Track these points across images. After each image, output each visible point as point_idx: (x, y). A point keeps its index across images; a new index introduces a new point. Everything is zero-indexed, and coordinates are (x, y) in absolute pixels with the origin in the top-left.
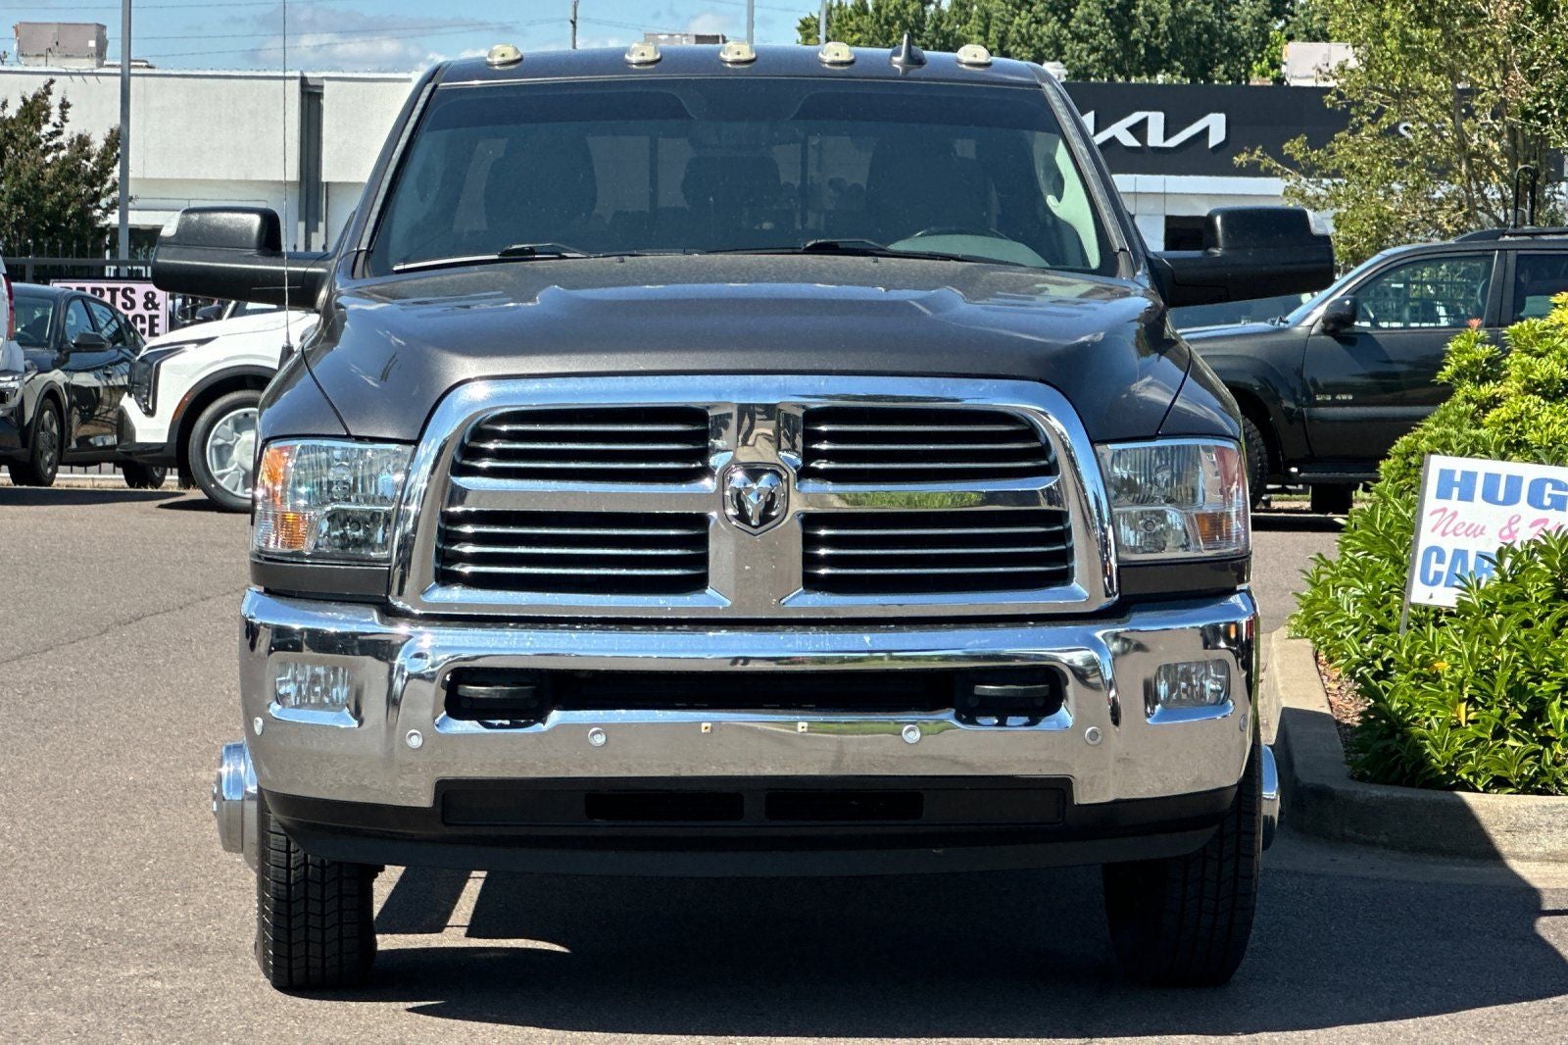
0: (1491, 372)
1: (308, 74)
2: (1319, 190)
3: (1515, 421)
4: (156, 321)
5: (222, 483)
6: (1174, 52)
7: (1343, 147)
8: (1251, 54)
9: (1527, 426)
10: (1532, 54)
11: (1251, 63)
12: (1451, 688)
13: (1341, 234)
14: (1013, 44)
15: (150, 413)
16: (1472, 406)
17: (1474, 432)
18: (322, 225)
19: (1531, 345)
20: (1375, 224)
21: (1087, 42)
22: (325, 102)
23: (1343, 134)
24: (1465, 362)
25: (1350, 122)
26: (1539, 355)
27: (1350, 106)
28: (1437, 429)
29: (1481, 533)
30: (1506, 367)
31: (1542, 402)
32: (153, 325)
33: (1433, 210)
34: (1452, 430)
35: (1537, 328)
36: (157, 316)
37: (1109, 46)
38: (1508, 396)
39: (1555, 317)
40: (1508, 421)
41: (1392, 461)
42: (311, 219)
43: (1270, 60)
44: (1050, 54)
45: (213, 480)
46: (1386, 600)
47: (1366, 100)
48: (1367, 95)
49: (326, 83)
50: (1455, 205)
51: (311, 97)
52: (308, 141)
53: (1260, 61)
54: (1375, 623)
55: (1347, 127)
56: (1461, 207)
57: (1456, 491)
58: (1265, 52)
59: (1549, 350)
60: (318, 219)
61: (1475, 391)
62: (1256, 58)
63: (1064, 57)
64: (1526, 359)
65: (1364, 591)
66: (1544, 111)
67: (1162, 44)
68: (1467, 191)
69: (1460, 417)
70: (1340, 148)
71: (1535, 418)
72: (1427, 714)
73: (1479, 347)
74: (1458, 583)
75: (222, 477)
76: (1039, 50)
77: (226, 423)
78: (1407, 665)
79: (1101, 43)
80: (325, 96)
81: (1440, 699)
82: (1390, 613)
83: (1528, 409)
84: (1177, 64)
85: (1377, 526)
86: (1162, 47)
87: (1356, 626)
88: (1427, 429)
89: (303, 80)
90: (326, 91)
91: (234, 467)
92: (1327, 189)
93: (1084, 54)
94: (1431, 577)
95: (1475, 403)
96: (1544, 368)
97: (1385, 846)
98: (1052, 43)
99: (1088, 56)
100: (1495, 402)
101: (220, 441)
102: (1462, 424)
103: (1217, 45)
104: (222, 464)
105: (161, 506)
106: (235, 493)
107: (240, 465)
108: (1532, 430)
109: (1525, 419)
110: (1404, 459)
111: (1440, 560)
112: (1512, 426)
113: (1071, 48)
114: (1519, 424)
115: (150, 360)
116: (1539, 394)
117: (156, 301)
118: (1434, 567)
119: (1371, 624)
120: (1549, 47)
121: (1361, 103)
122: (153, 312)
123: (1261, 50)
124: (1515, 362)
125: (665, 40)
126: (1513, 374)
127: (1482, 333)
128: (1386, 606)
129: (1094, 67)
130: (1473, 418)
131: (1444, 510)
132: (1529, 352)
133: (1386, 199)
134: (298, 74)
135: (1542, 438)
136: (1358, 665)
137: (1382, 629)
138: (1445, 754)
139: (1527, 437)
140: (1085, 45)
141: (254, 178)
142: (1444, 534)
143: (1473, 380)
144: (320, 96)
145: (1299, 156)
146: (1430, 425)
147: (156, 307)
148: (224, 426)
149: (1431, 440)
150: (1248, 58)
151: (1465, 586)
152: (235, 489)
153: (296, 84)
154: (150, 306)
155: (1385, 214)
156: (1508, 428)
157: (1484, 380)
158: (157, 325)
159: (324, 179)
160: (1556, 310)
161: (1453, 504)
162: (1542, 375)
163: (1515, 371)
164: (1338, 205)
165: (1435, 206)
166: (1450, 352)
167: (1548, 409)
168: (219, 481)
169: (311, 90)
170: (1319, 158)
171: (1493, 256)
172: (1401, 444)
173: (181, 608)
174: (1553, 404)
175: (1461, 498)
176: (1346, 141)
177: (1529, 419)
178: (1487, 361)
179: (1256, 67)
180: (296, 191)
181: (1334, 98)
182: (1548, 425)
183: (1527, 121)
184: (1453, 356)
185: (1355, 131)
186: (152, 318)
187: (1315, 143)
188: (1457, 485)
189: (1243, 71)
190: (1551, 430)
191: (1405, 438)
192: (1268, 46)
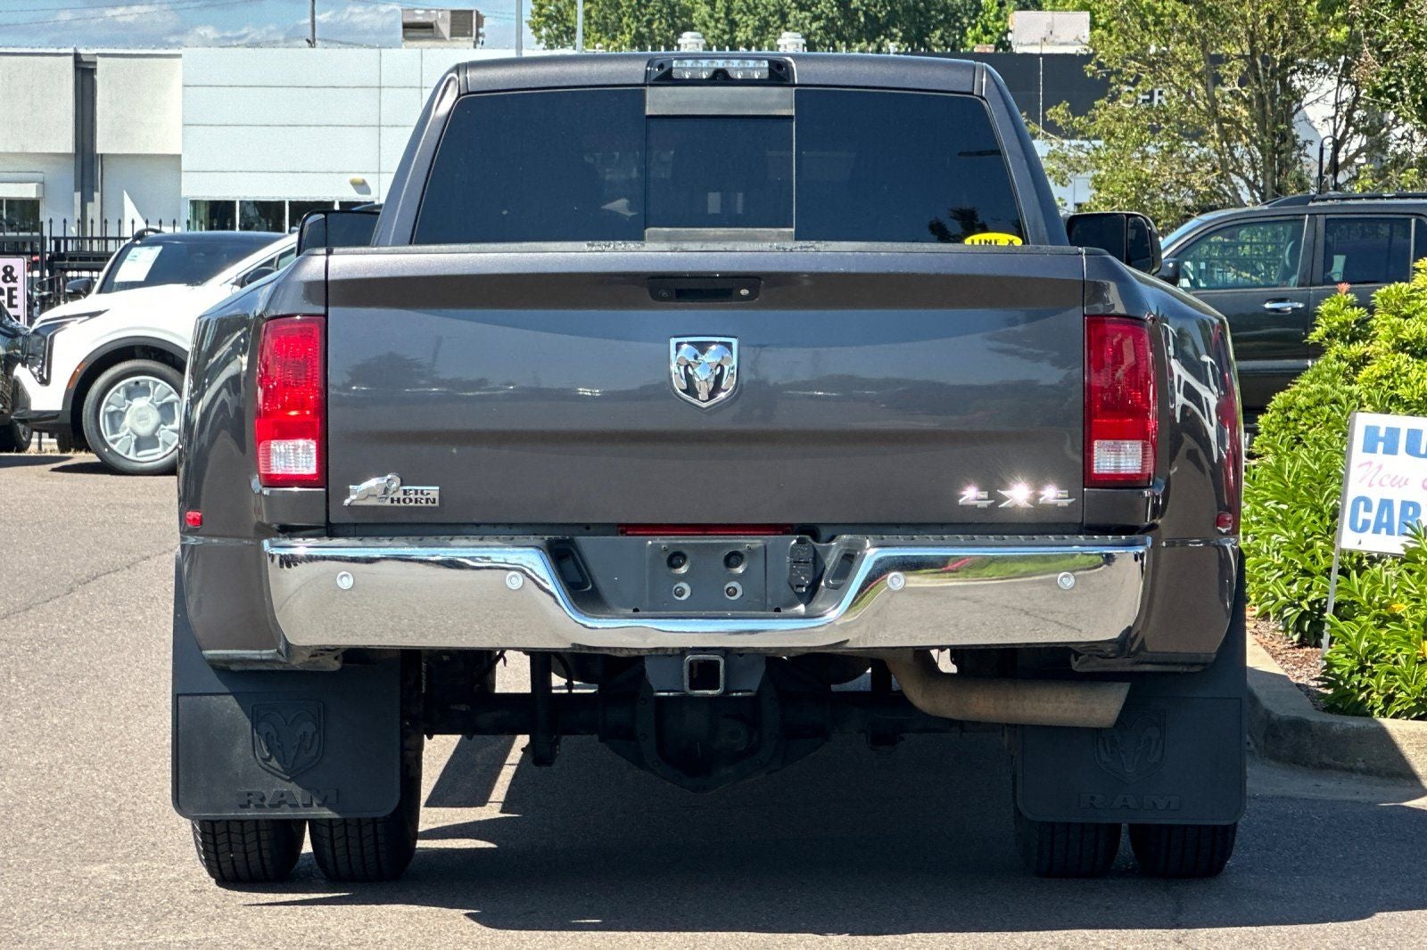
0: (1360, 332)
1: (82, 51)
2: (1081, 154)
3: (1387, 378)
4: (14, 293)
5: (115, 447)
6: (892, 19)
7: (1103, 111)
8: (965, 20)
9: (1398, 382)
10: (1385, 37)
11: (965, 29)
12: (1415, 627)
13: (1102, 195)
14: (738, 13)
15: (45, 382)
16: (1345, 365)
17: (1347, 388)
18: (97, 195)
19: (1399, 308)
20: (1134, 186)
21: (809, 10)
22: (98, 77)
23: (1104, 101)
24: (1336, 324)
25: (1109, 90)
26: (1406, 317)
27: (1109, 75)
28: (1313, 386)
29: (1405, 484)
30: (1372, 328)
31: (1410, 359)
32: (11, 297)
33: (1187, 173)
34: (1327, 387)
35: (1403, 291)
36: (15, 289)
37: (831, 15)
38: (1378, 354)
39: (1419, 280)
40: (1381, 377)
41: (1270, 415)
42: (87, 190)
43: (982, 26)
44: (775, 22)
45: (106, 445)
46: (1310, 546)
47: (1124, 69)
48: (1125, 64)
49: (99, 59)
50: (1208, 166)
51: (84, 73)
52: (83, 116)
53: (974, 27)
54: (1300, 566)
55: (1106, 95)
56: (1214, 170)
57: (1381, 446)
58: (978, 18)
59: (1415, 312)
60: (93, 188)
61: (1345, 350)
62: (970, 24)
63: (788, 25)
64: (1395, 320)
65: (1288, 538)
66: (1393, 90)
67: (880, 12)
68: (1220, 155)
69: (1334, 375)
70: (1101, 115)
71: (1406, 375)
72: (1393, 651)
73: (1348, 311)
74: (1409, 531)
75: (114, 441)
76: (764, 18)
77: (118, 391)
78: (1368, 607)
79: (823, 12)
80: (98, 71)
81: (1405, 638)
82: (1313, 557)
83: (1398, 366)
84: (895, 30)
85: (1286, 477)
86: (880, 15)
87: (1280, 569)
88: (1303, 386)
89: (77, 56)
90: (100, 67)
91: (124, 433)
92: (1088, 153)
93: (807, 22)
94: (1359, 525)
95: (1346, 361)
96: (1410, 330)
97: (1363, 772)
98: (776, 12)
99: (810, 24)
100: (1365, 360)
101: (112, 408)
102: (1335, 381)
103: (933, 13)
104: (115, 430)
105: (54, 470)
106: (128, 457)
107: (132, 430)
108: (1403, 386)
109: (1396, 376)
110: (1283, 414)
111: (1368, 509)
112: (1384, 382)
113: (795, 17)
114: (1391, 380)
115: (42, 332)
116: (1407, 352)
117: (14, 274)
118: (1362, 515)
119: (1296, 569)
120: (1401, 31)
121: (1119, 72)
122: (12, 285)
123: (976, 15)
124: (1382, 323)
125: (420, 15)
126: (1381, 333)
127: (1351, 296)
128: (1310, 551)
129: (816, 34)
130: (1345, 375)
131: (1370, 463)
132: (1397, 314)
133: (1143, 163)
134: (71, 50)
135: (1413, 393)
136: (1285, 606)
137: (1306, 573)
138: (1416, 688)
139: (1399, 392)
140: (808, 14)
141: (31, 150)
142: (1370, 485)
143: (1343, 339)
144: (93, 71)
145: (1060, 122)
146: (1306, 382)
147: (14, 280)
148: (116, 396)
149: (1308, 396)
150: (962, 24)
151: (1413, 533)
152: (127, 453)
153: (71, 59)
154: (8, 279)
155: (1143, 177)
156: (1381, 384)
157: (1354, 339)
158: (15, 297)
159: (99, 151)
160: (1418, 275)
161: (1379, 457)
162: (1411, 335)
163: (1383, 333)
164: (1099, 168)
165: (1189, 170)
166: (1321, 315)
167: (1416, 366)
168: (111, 445)
169: (85, 66)
170: (1081, 124)
171: (1304, 220)
172: (1279, 399)
173: (128, 567)
174: (1421, 361)
175: (1386, 451)
176: (1105, 109)
177: (1400, 375)
178: (1356, 322)
179: (970, 33)
180: (72, 162)
181: (1094, 68)
182: (1418, 381)
183: (1379, 98)
184: (1324, 318)
185: (1114, 99)
186: (10, 290)
187: (1076, 110)
188: (1382, 440)
189: (957, 37)
190: (1421, 386)
191: (1281, 394)
192: (981, 13)
